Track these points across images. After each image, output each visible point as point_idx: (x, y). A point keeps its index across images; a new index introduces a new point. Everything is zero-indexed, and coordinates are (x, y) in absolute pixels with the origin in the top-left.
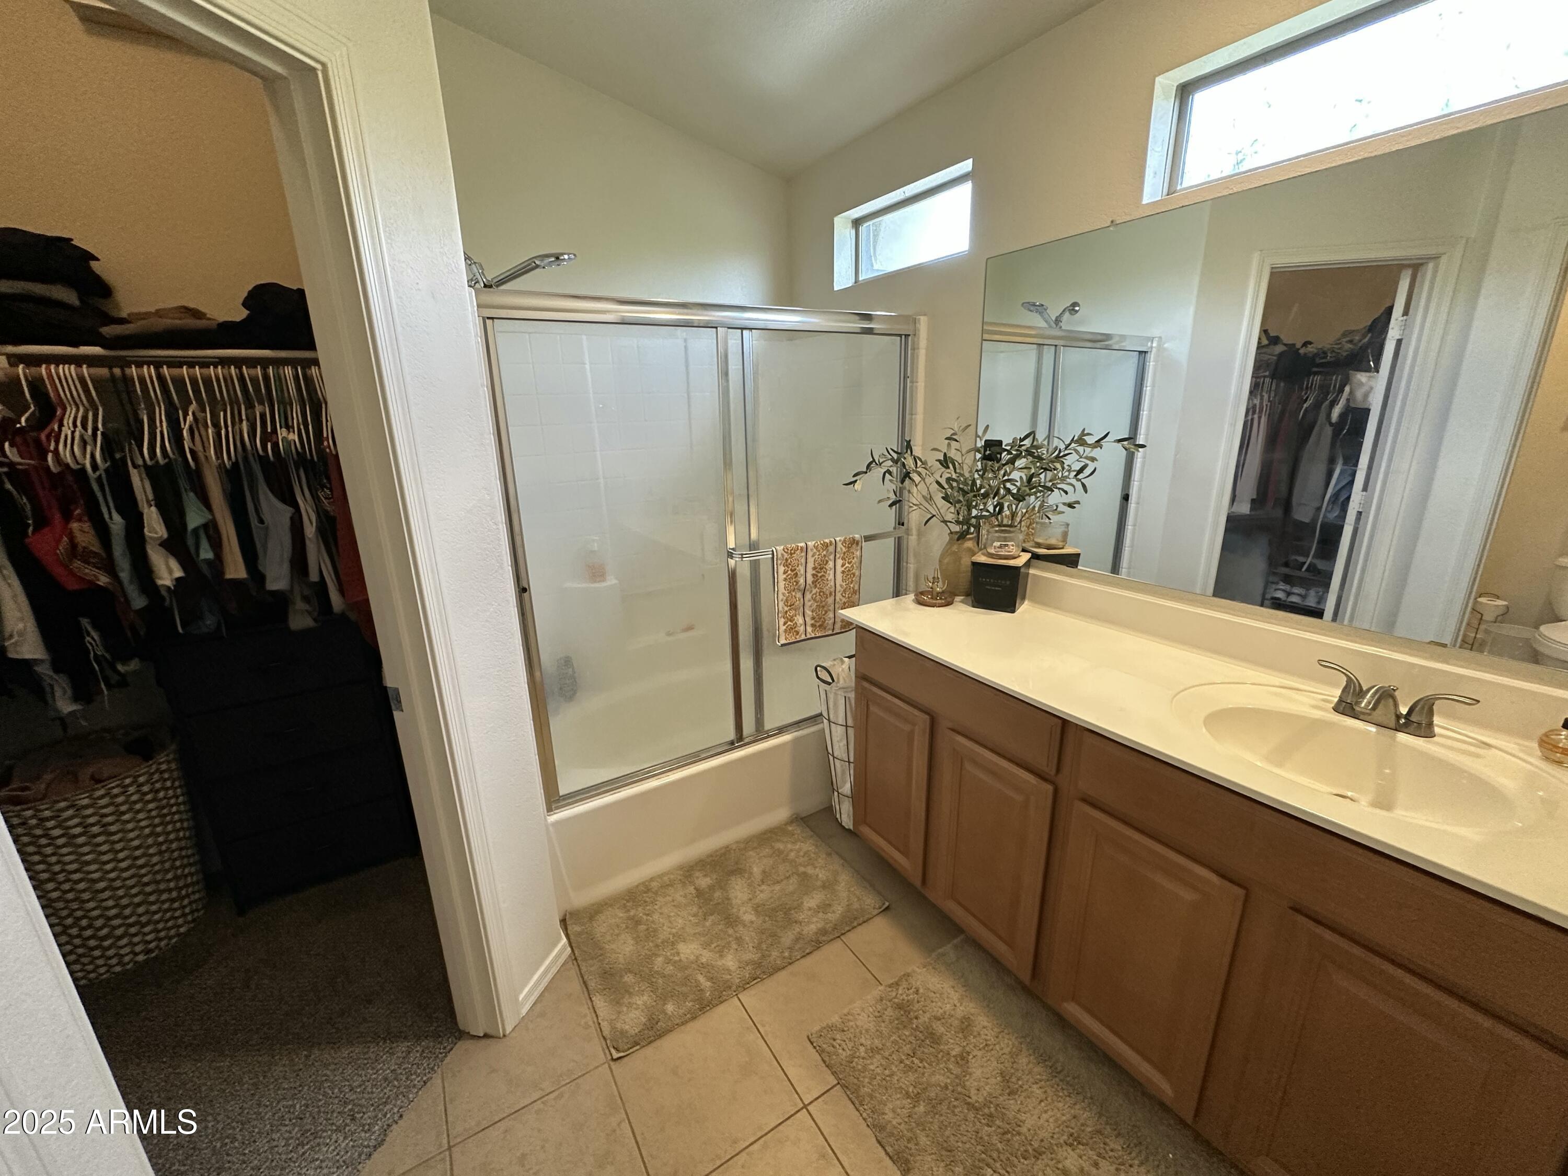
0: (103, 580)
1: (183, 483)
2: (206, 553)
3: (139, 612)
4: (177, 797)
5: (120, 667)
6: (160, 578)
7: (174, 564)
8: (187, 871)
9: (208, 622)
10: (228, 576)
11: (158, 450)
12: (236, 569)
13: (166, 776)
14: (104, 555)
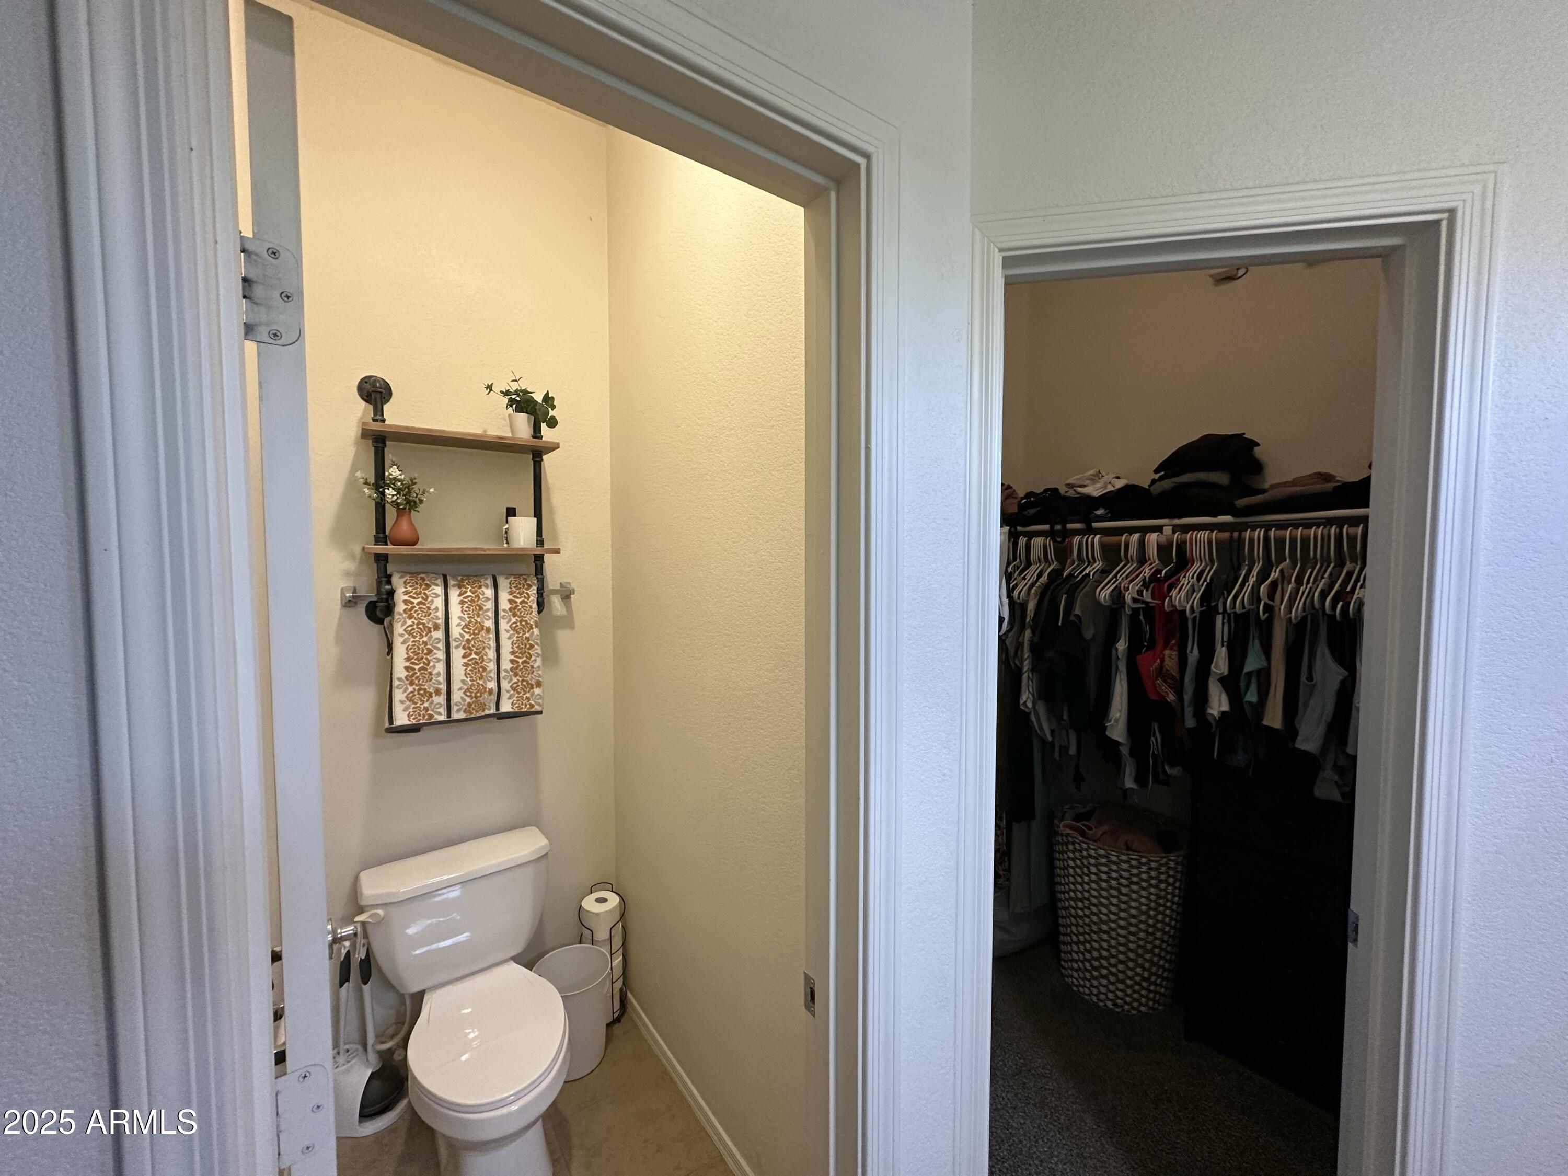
0: (1171, 697)
1: (1253, 630)
2: (1251, 696)
3: (1189, 730)
4: (1174, 896)
5: (1167, 768)
6: (1211, 708)
7: (1224, 699)
8: (1162, 962)
9: (1239, 758)
10: (1265, 722)
11: (1238, 601)
12: (1274, 718)
13: (1171, 873)
14: (1178, 679)
